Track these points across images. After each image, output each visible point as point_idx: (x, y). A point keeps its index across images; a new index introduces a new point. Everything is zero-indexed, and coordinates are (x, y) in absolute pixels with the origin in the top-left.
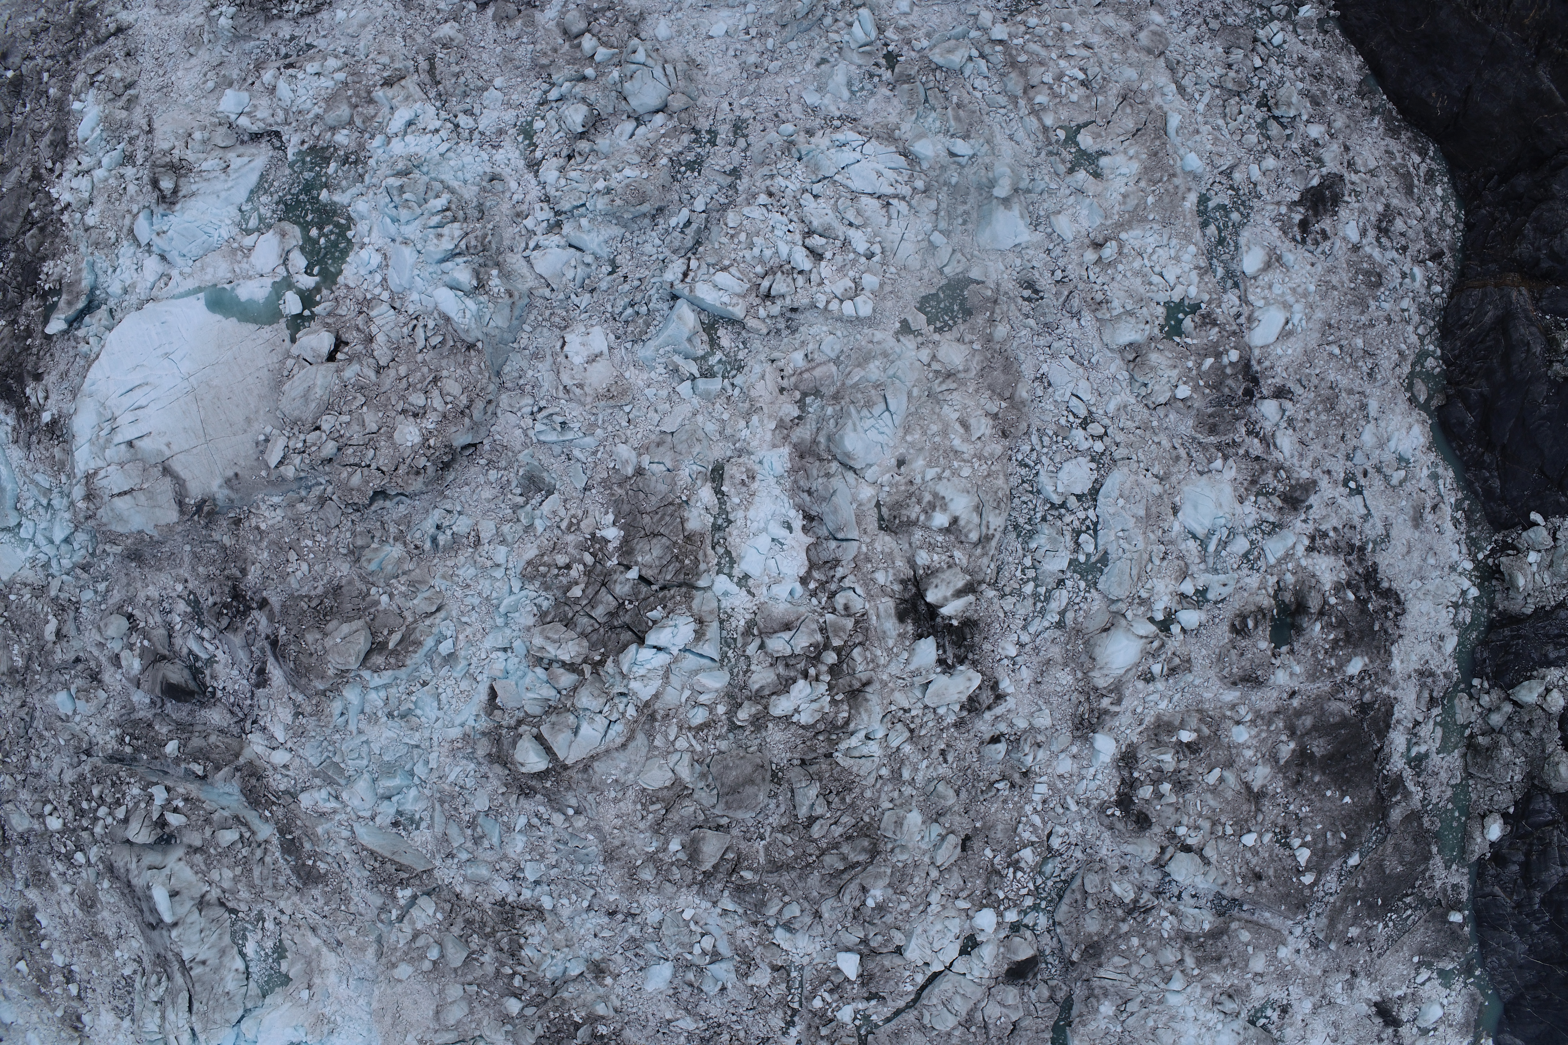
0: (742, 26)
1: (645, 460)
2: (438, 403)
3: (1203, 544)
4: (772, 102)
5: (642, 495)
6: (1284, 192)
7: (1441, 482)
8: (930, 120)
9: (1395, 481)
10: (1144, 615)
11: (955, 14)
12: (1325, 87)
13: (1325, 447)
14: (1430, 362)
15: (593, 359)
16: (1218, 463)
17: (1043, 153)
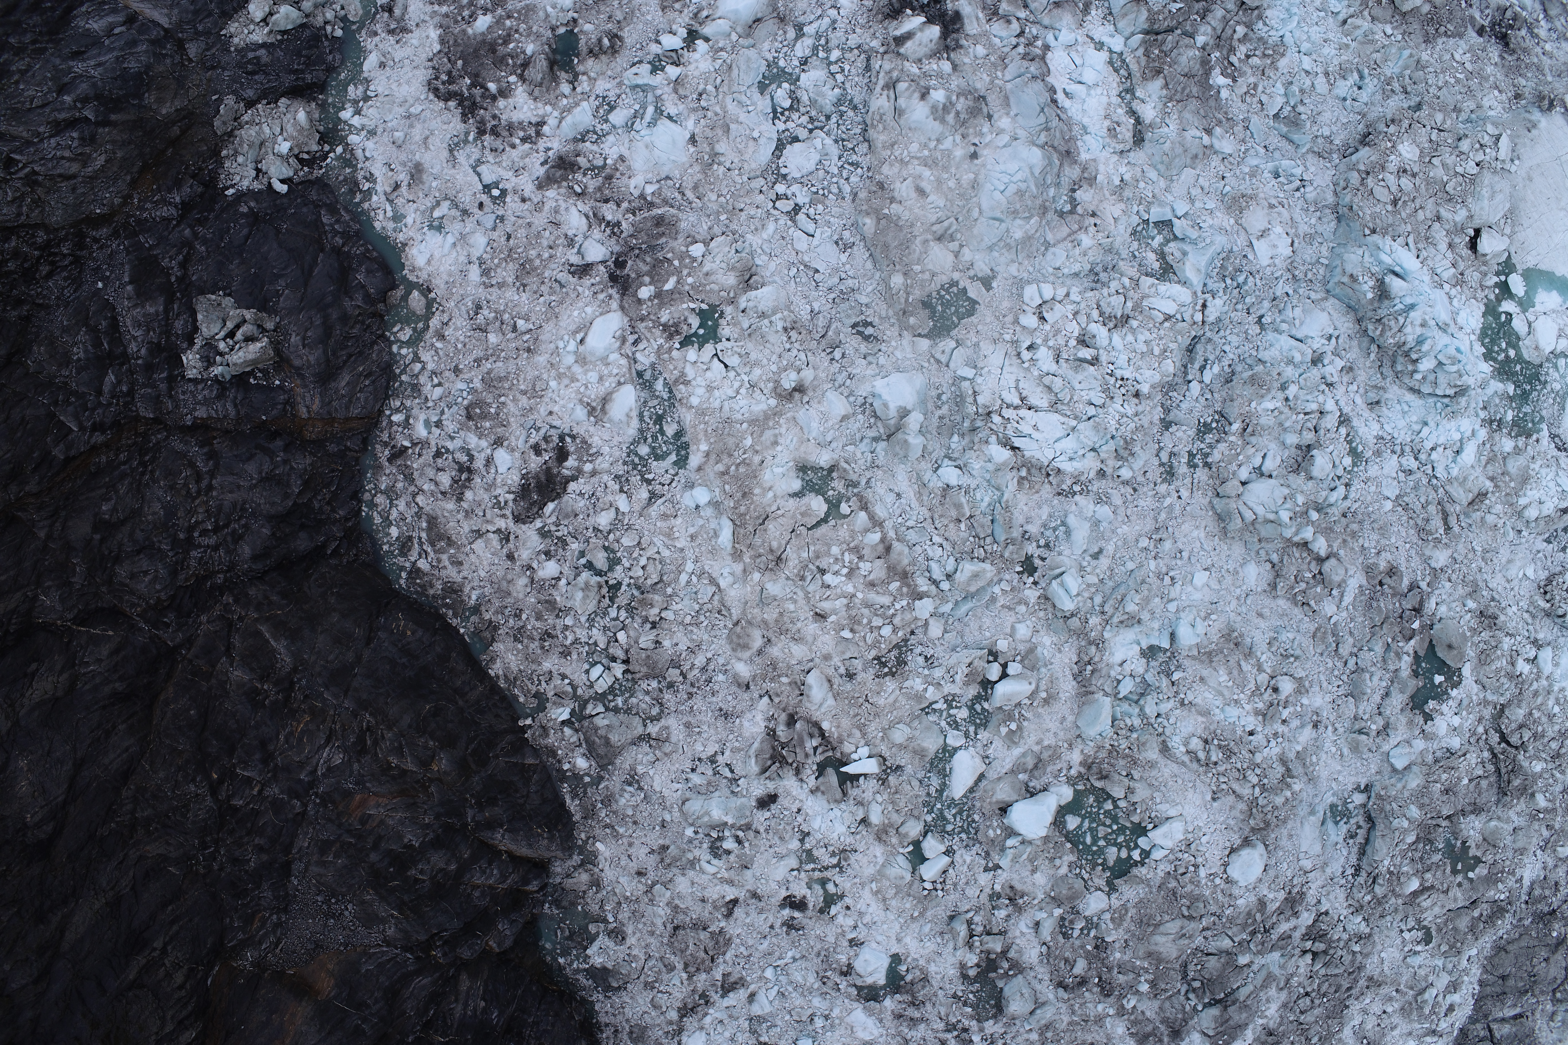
0: (1178, 586)
1: (1206, 140)
2: (1391, 179)
3: (659, 112)
4: (1141, 503)
5: (1202, 112)
6: (587, 489)
7: (390, 214)
8: (987, 499)
9: (446, 204)
10: (717, 42)
11: (967, 630)
12: (538, 624)
13: (529, 225)
14: (406, 334)
15: (1264, 233)
16: (650, 189)
17: (863, 482)
